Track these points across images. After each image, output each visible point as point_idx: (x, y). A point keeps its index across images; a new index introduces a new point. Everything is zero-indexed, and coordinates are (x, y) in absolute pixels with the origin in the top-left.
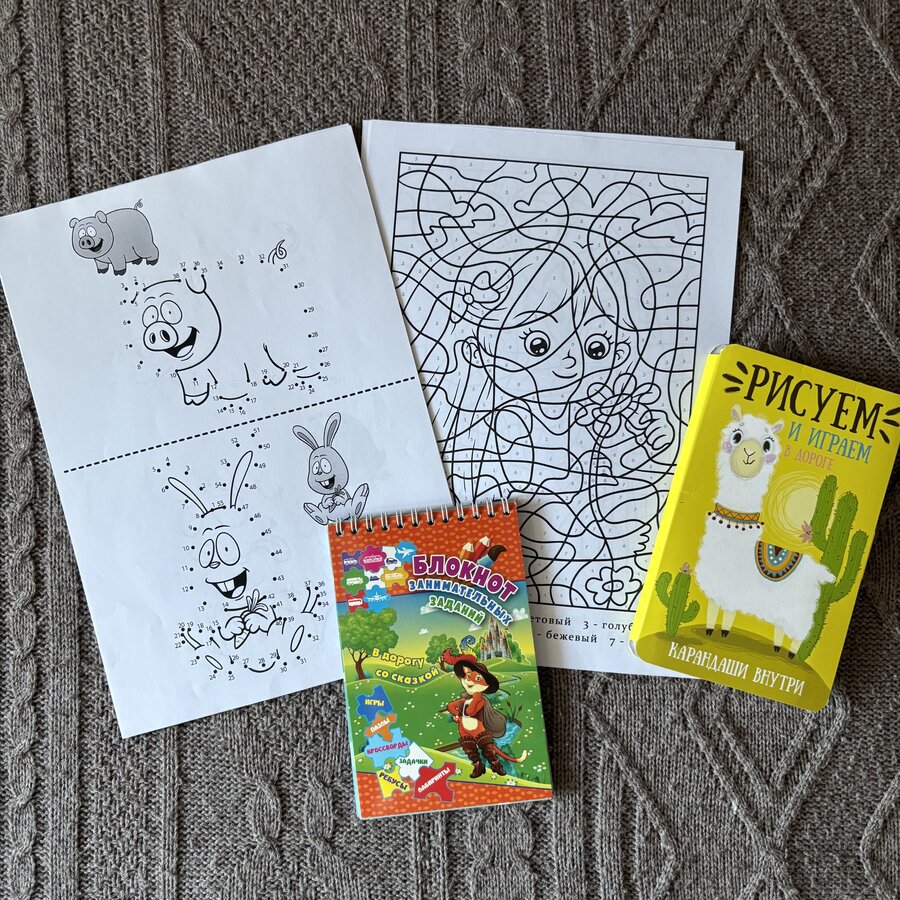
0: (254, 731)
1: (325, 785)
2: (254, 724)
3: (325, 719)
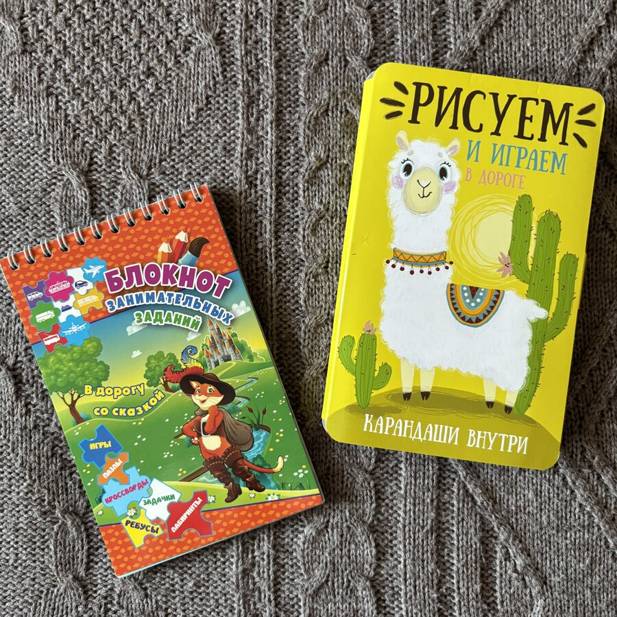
0: (63, 116)
1: (141, 177)
2: (63, 107)
3: (142, 104)
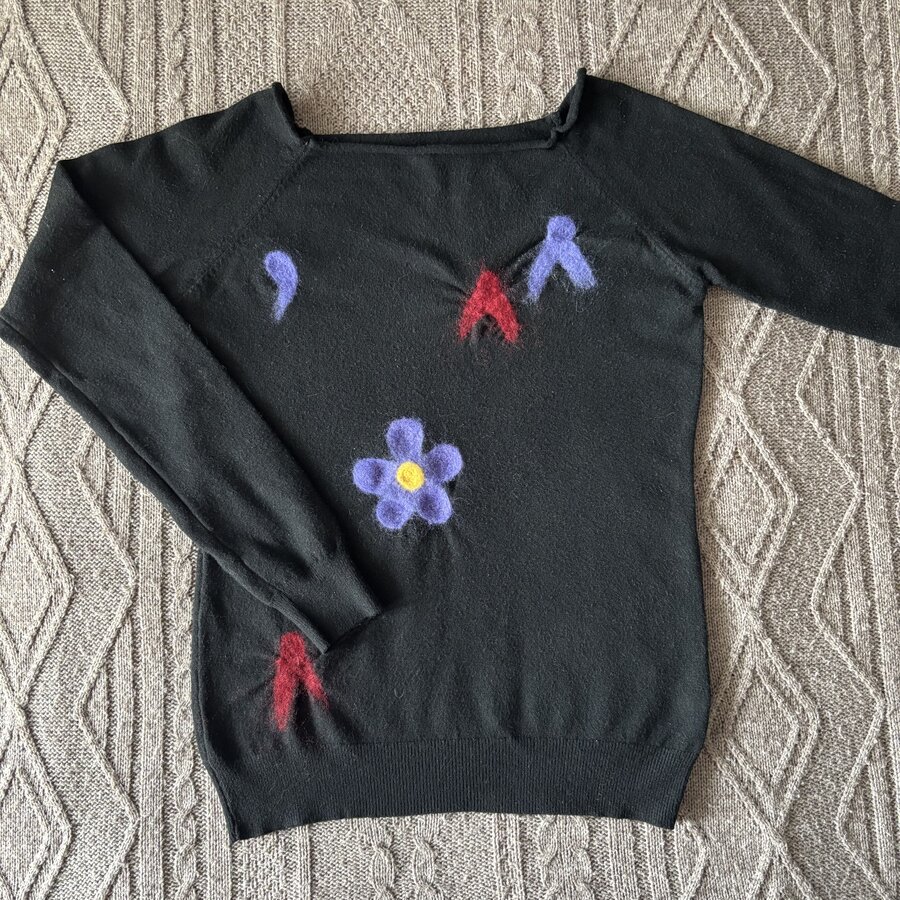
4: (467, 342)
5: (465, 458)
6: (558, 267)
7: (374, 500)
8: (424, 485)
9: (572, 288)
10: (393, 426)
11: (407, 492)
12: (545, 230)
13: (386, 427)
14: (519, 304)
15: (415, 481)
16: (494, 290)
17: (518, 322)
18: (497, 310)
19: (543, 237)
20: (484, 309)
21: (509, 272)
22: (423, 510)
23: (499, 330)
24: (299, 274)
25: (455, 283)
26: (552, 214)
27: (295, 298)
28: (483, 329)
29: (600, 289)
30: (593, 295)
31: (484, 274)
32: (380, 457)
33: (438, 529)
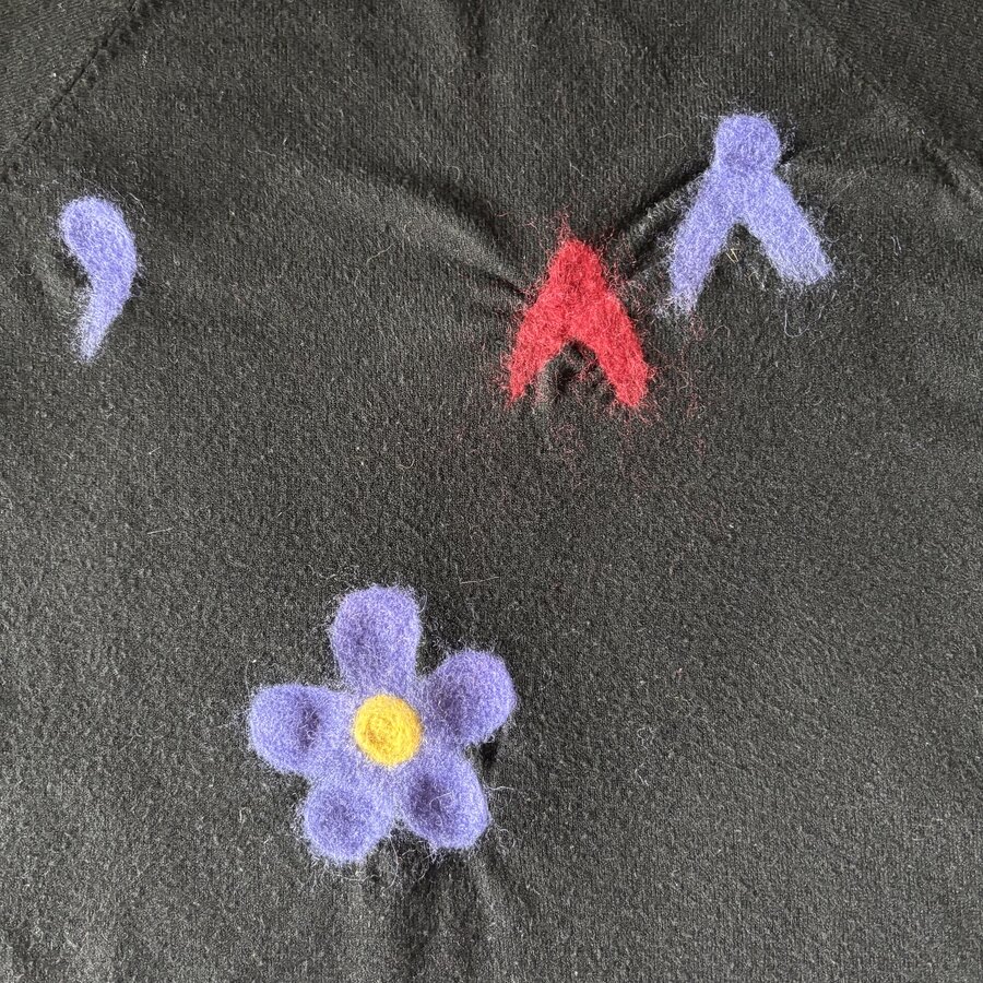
4: (526, 407)
5: (520, 685)
6: (741, 234)
7: (299, 788)
8: (421, 754)
9: (773, 279)
10: (350, 605)
11: (377, 770)
12: (710, 147)
13: (330, 609)
14: (649, 317)
15: (397, 743)
16: (591, 285)
17: (647, 359)
18: (597, 332)
19: (703, 165)
20: (564, 330)
21: (626, 244)
22: (417, 812)
23: (602, 378)
24: (139, 251)
25: (500, 269)
26: (727, 110)
27: (129, 306)
28: (564, 378)
29: (841, 285)
30: (824, 297)
31: (567, 247)
32: (315, 682)
33: (453, 861)
